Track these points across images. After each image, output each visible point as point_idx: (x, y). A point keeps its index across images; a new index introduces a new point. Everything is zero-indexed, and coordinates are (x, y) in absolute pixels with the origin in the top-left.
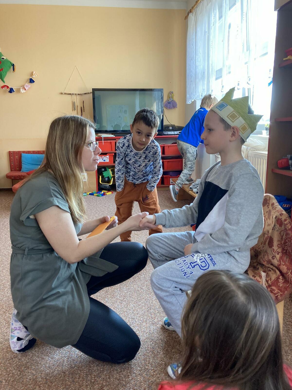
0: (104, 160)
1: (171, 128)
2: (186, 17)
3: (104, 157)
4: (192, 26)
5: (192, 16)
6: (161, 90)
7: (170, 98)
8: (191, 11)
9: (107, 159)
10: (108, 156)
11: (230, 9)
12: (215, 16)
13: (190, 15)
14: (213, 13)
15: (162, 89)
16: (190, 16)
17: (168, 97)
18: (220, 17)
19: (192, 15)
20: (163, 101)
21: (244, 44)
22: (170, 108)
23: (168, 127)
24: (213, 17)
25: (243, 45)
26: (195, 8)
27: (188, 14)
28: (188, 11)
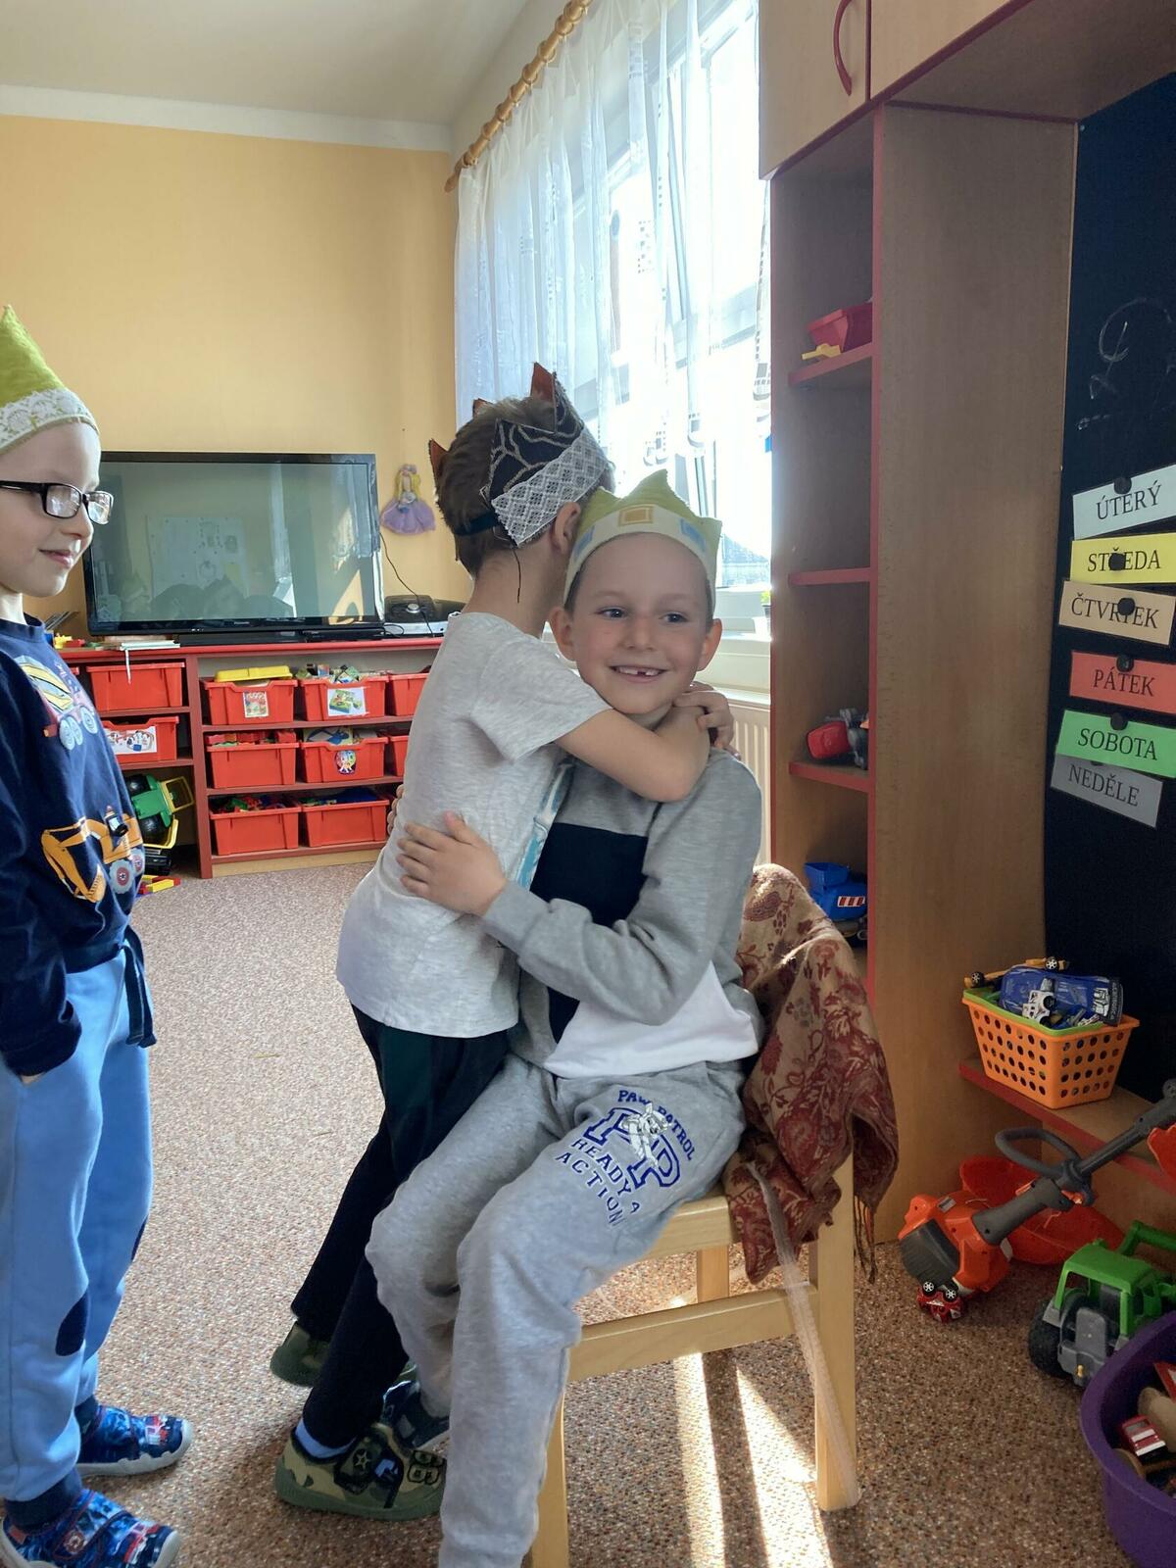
0: (137, 747)
1: (414, 610)
2: (451, 184)
3: (134, 732)
4: (474, 216)
5: (470, 177)
6: (367, 461)
7: (404, 490)
8: (466, 161)
9: (148, 740)
10: (152, 730)
11: (611, 162)
12: (558, 186)
13: (466, 174)
14: (549, 174)
15: (372, 456)
16: (465, 179)
17: (397, 485)
18: (578, 191)
19: (474, 177)
20: (376, 502)
21: (668, 293)
22: (407, 531)
23: (405, 605)
24: (549, 189)
25: (667, 299)
26: (484, 150)
27: (458, 173)
28: (457, 160)
